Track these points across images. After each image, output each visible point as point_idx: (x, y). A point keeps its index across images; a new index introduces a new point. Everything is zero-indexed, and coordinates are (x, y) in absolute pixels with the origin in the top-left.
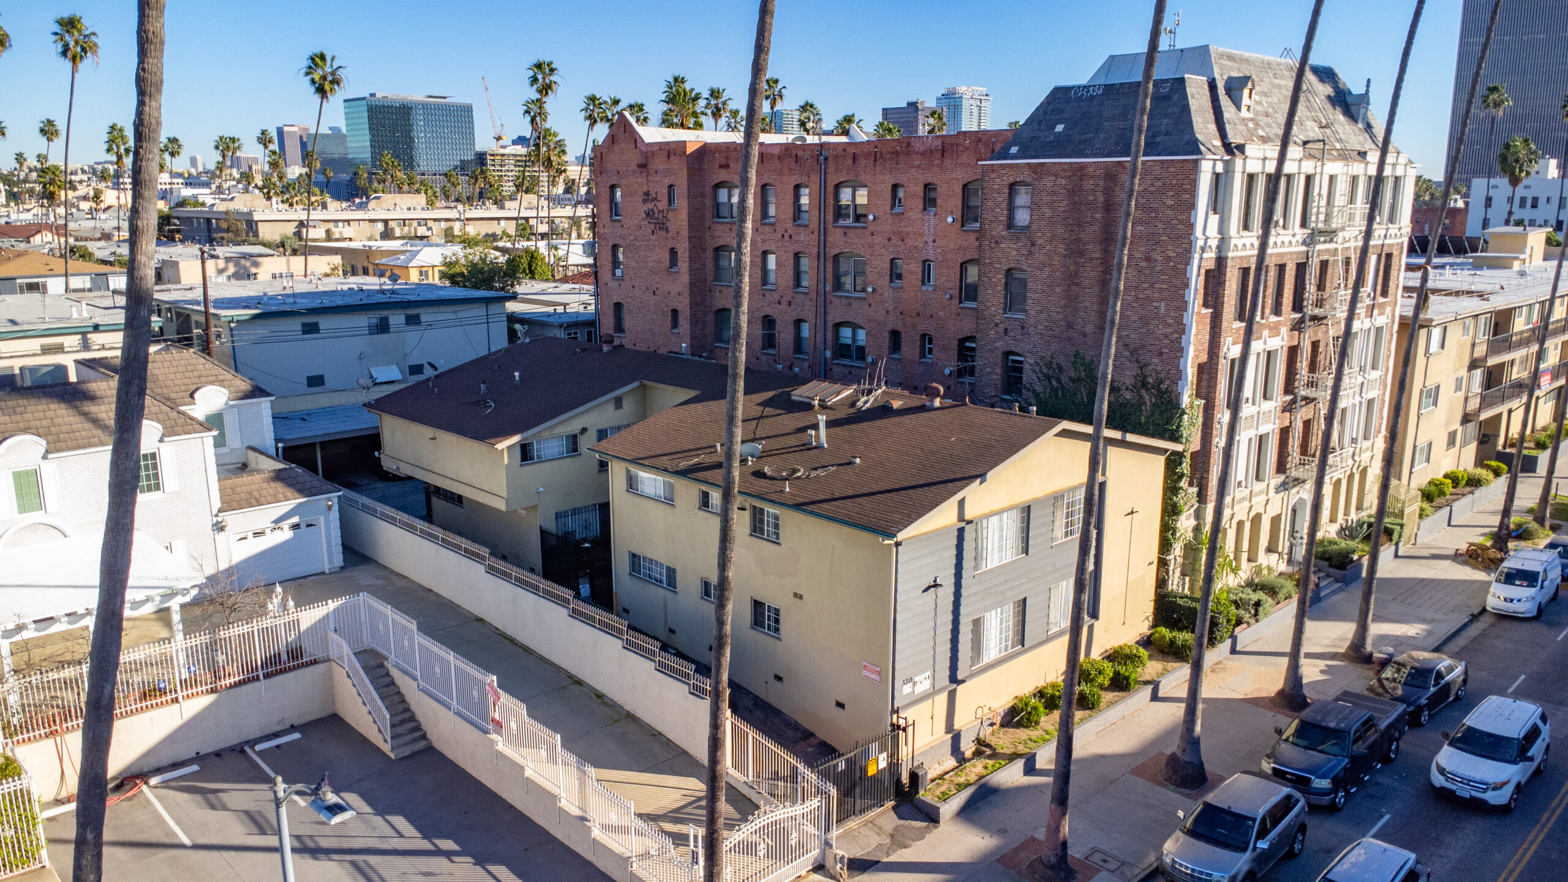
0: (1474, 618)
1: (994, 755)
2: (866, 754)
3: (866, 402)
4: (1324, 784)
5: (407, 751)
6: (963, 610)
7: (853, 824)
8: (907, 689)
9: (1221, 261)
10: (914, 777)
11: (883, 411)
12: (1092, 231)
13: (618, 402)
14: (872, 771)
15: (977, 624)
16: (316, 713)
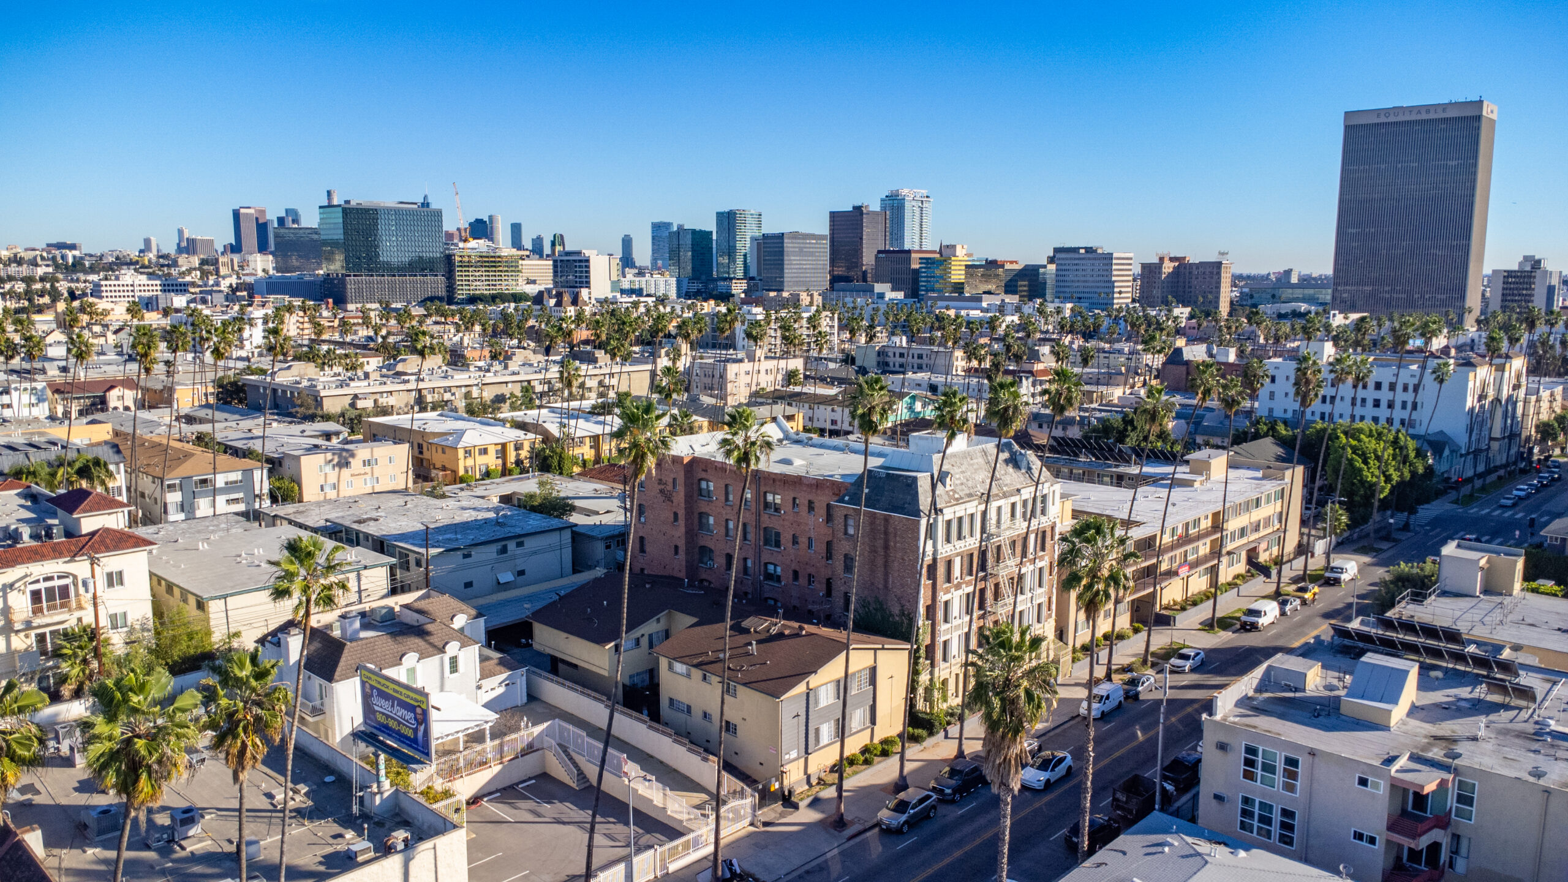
0: (1073, 718)
1: (825, 784)
2: (770, 782)
3: (774, 631)
4: (948, 791)
5: (583, 786)
6: (810, 725)
7: (765, 810)
8: (787, 757)
9: (935, 560)
10: (790, 792)
11: (780, 636)
12: (880, 543)
13: (658, 621)
14: (772, 789)
15: (817, 730)
16: (539, 772)
